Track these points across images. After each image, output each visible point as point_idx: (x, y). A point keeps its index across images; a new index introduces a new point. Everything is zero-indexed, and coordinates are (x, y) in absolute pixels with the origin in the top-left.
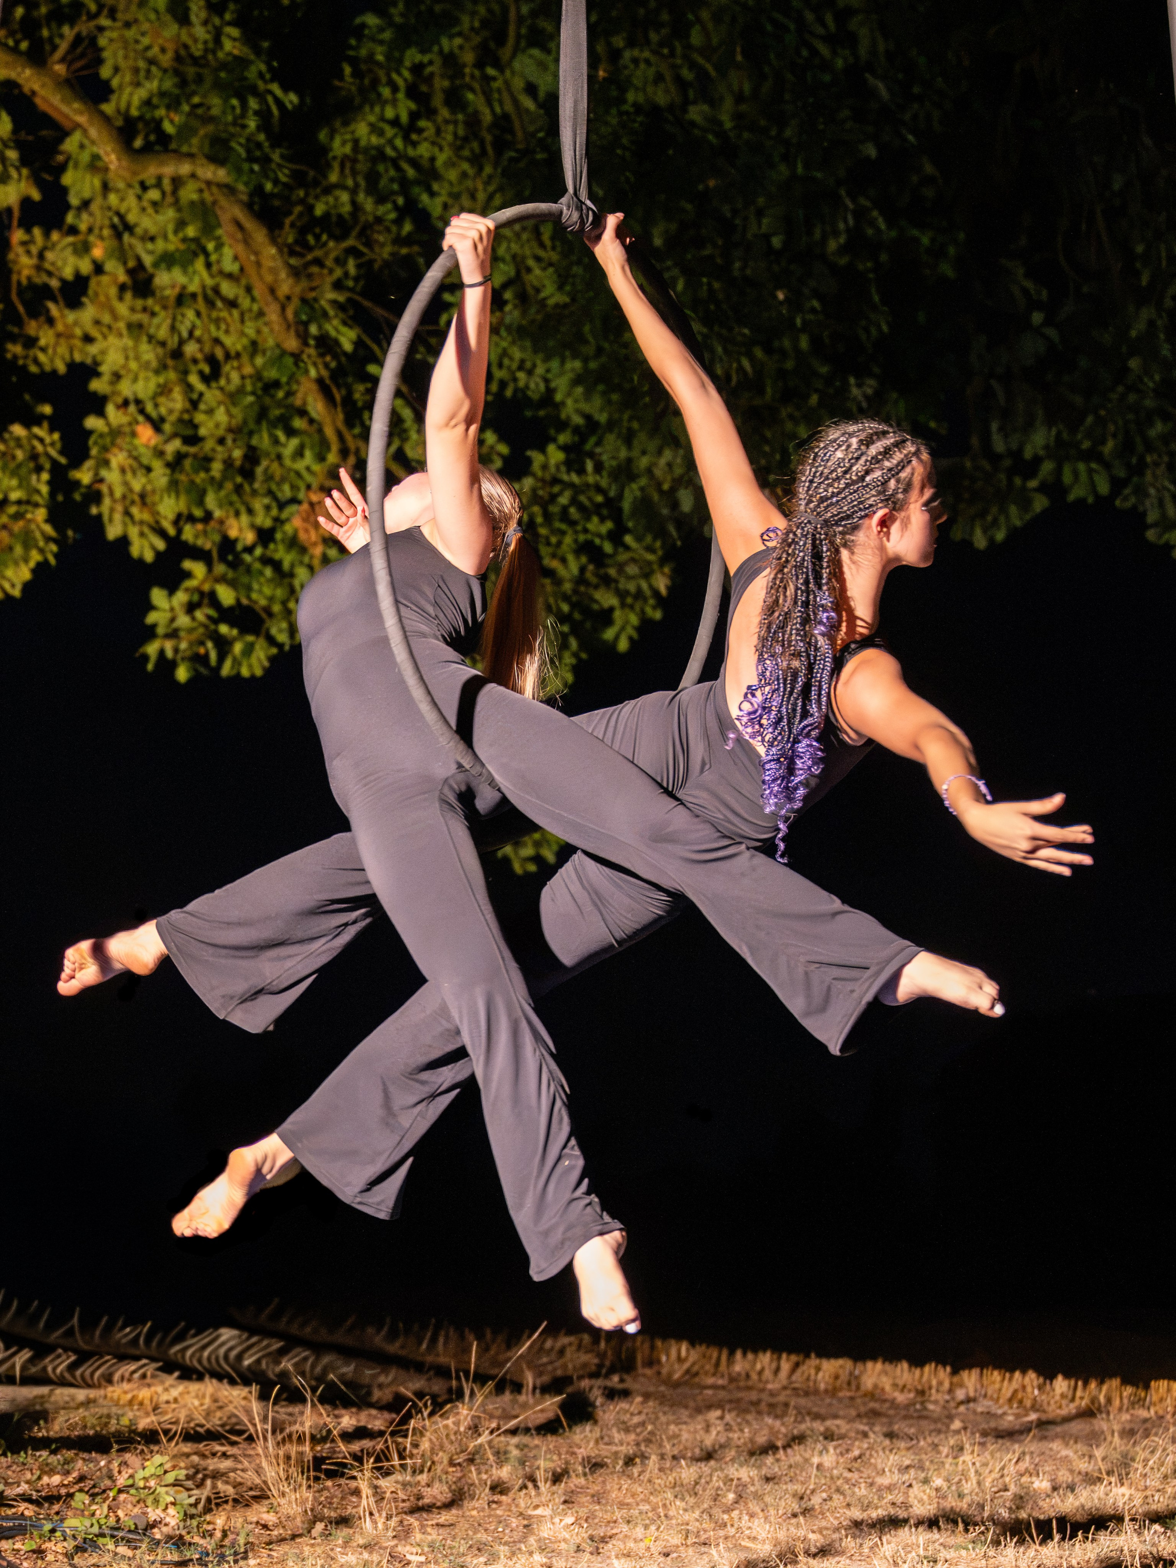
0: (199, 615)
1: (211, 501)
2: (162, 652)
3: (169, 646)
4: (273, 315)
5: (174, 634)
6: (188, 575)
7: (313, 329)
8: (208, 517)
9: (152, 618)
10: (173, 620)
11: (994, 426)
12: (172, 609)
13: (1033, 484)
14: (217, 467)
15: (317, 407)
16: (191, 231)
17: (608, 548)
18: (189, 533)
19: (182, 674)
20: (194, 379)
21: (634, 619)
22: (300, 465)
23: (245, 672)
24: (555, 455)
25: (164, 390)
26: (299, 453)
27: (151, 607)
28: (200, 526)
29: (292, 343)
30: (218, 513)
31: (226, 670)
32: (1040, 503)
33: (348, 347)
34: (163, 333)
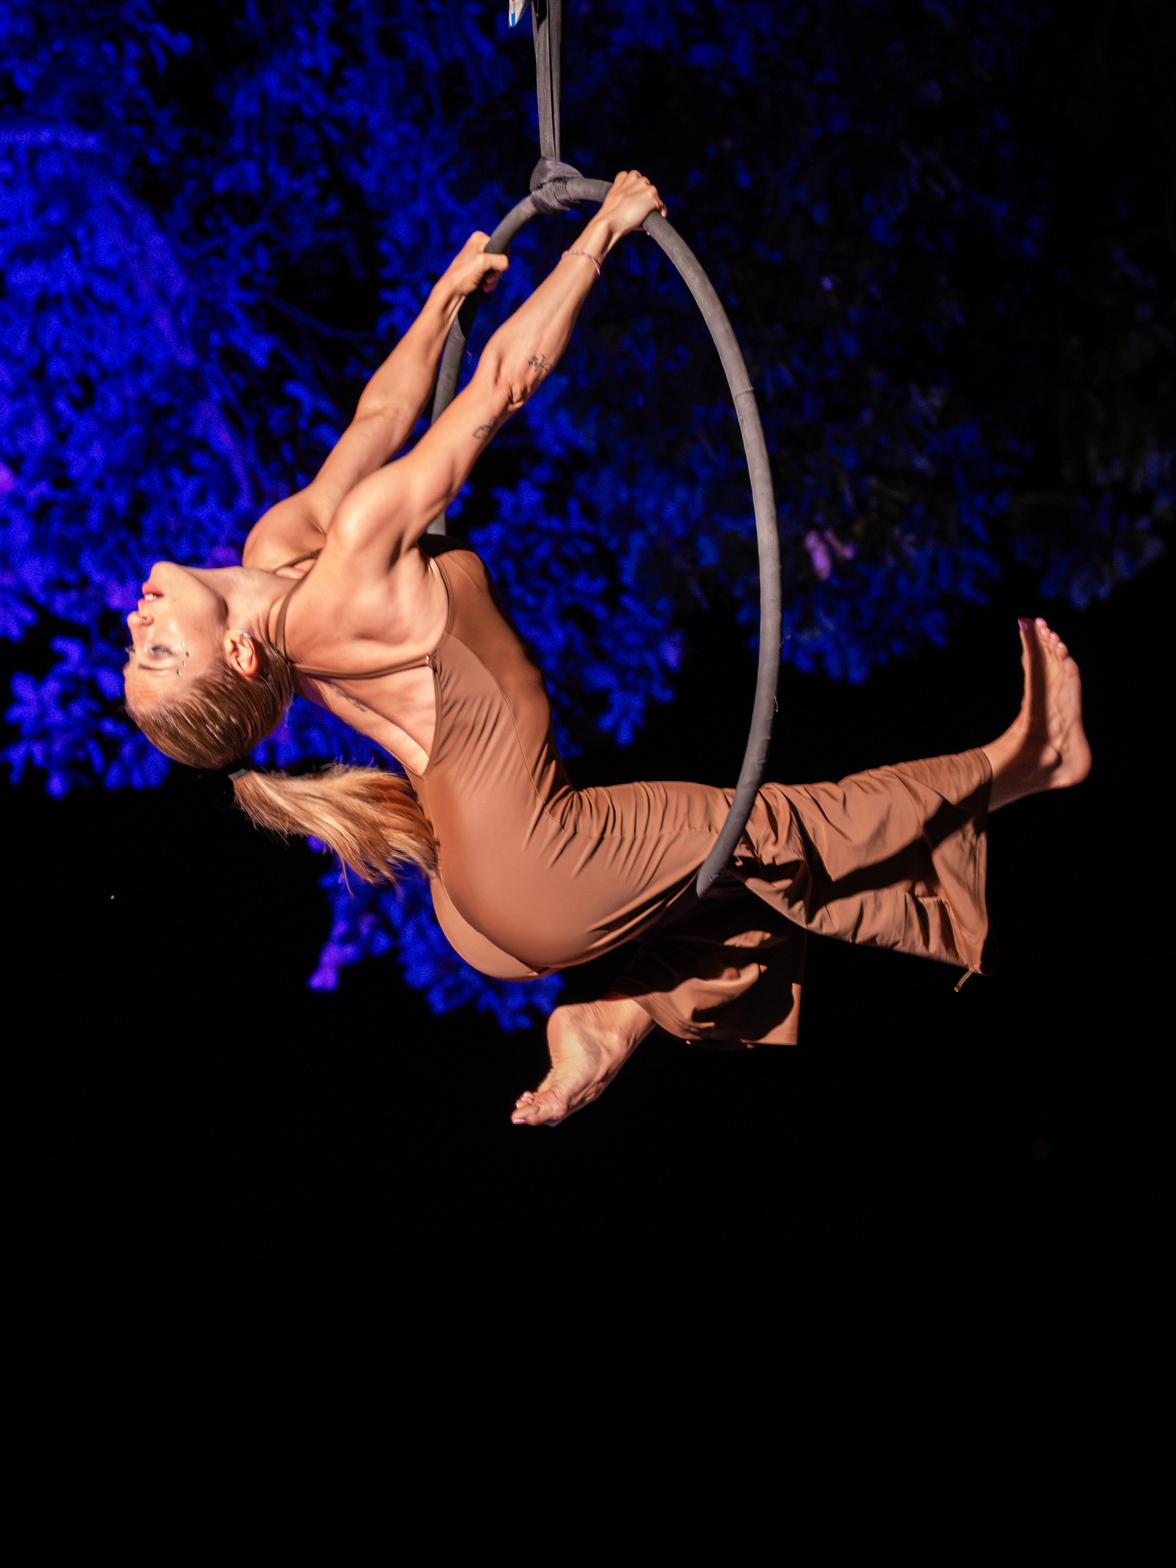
0: (77, 710)
1: (87, 562)
2: (29, 758)
3: (38, 751)
4: (163, 323)
5: (44, 734)
6: (62, 657)
7: (215, 339)
8: (84, 581)
9: (17, 712)
10: (43, 714)
11: (1093, 453)
12: (40, 701)
13: (1143, 523)
14: (95, 517)
15: (223, 439)
16: (54, 216)
17: (600, 611)
18: (60, 604)
19: (56, 785)
20: (61, 405)
21: (637, 703)
22: (203, 514)
23: (137, 780)
24: (530, 496)
25: (22, 420)
26: (200, 499)
27: (13, 700)
28: (73, 595)
29: (187, 358)
30: (98, 577)
31: (114, 776)
32: (1152, 549)
33: (259, 358)
34: (20, 347)
